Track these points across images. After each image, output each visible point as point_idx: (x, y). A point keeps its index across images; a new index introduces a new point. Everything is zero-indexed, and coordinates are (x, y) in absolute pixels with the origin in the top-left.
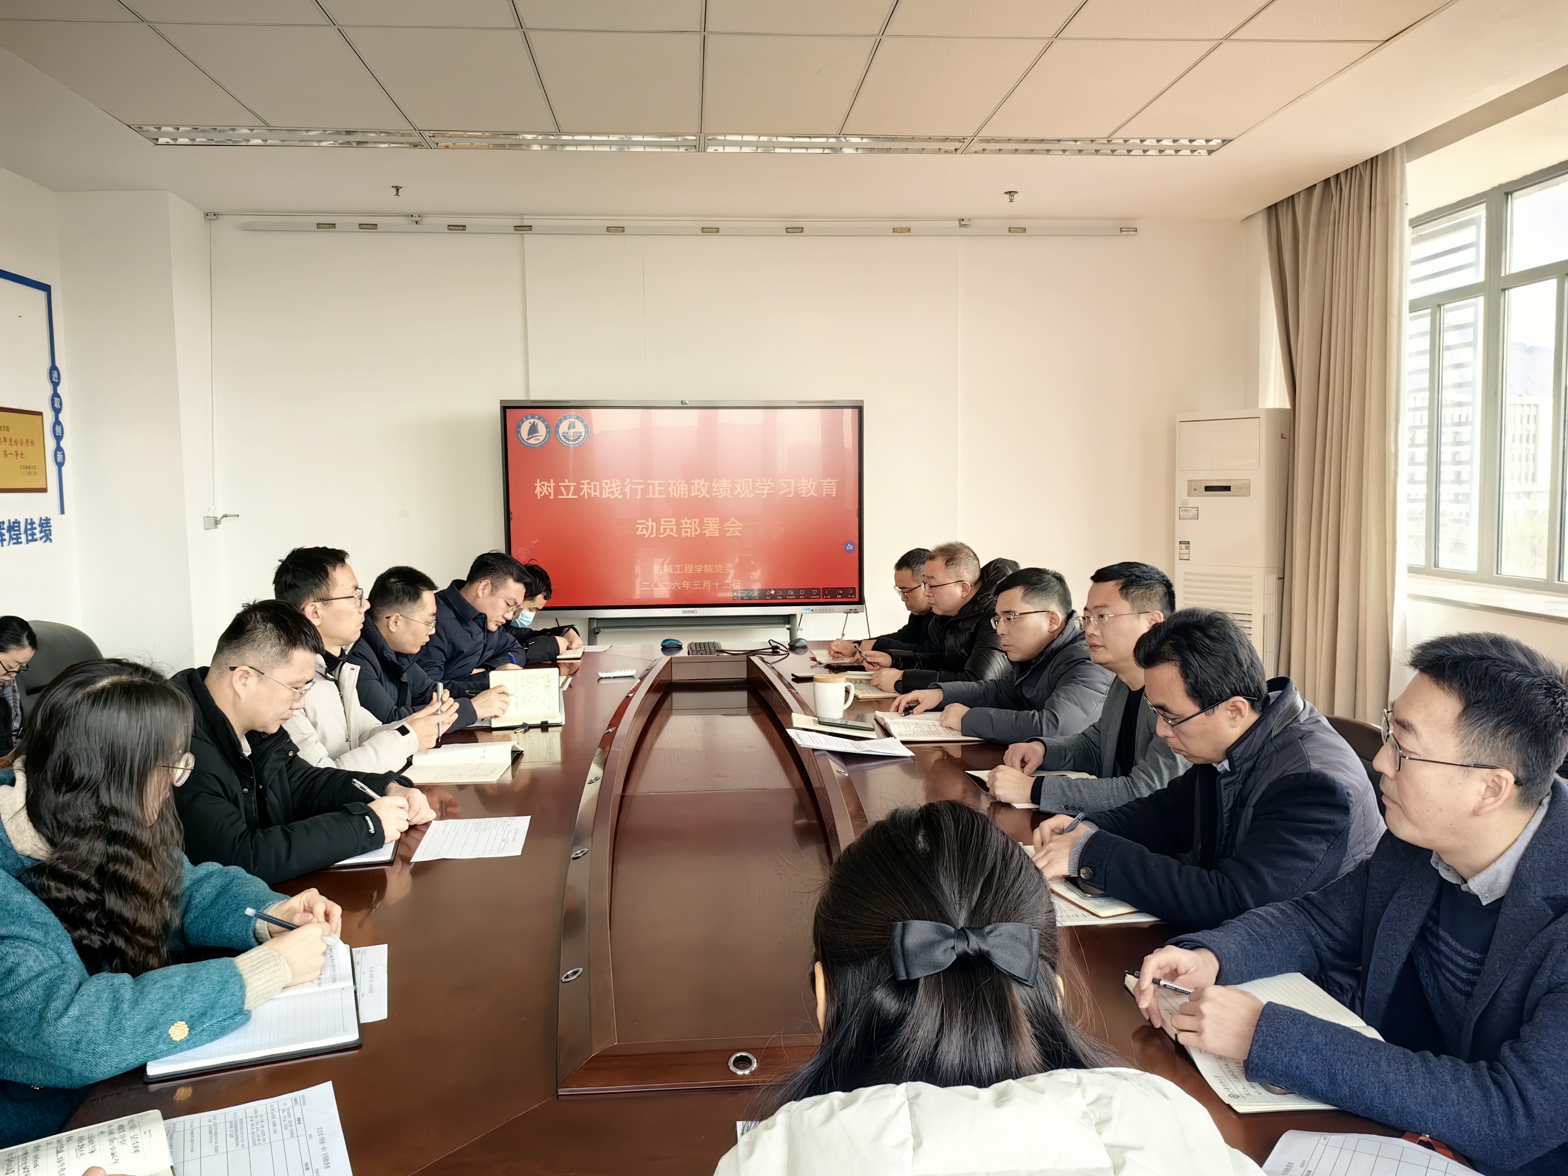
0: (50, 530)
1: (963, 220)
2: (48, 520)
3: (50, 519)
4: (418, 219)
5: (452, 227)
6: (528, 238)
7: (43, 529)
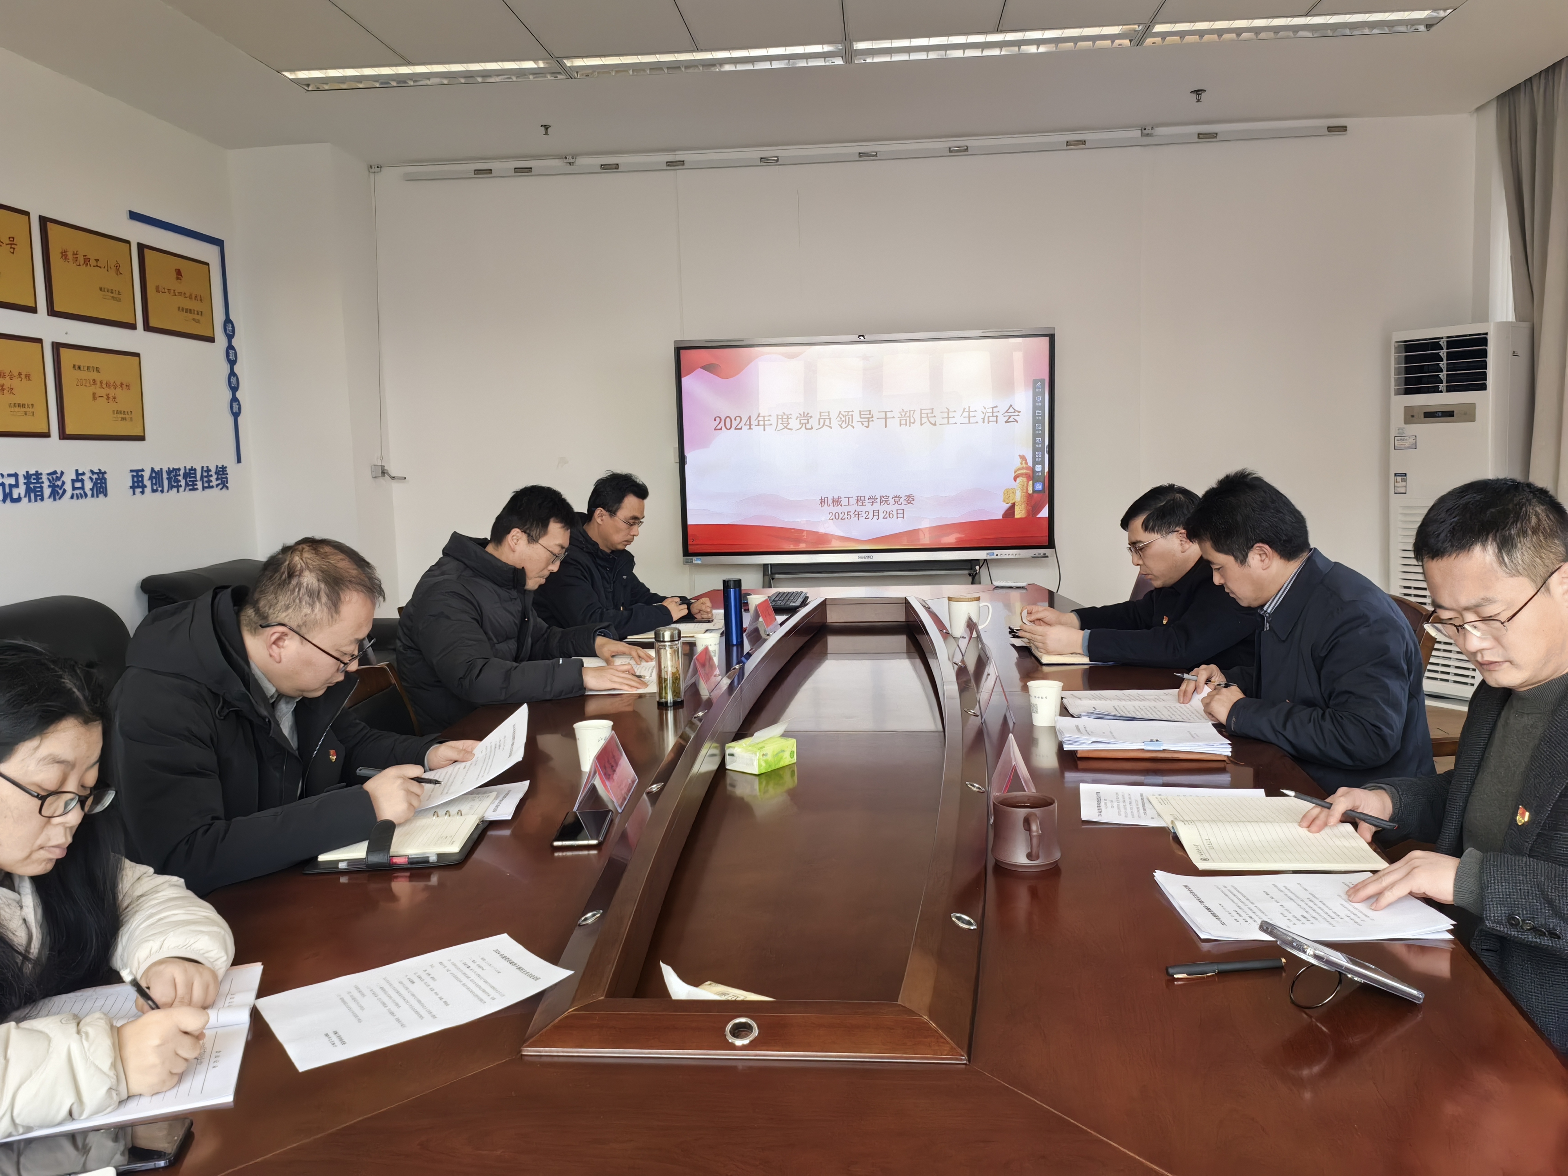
0: (226, 478)
1: (1145, 129)
2: (224, 468)
3: (226, 467)
4: (572, 160)
5: (605, 167)
6: (681, 174)
7: (220, 477)
